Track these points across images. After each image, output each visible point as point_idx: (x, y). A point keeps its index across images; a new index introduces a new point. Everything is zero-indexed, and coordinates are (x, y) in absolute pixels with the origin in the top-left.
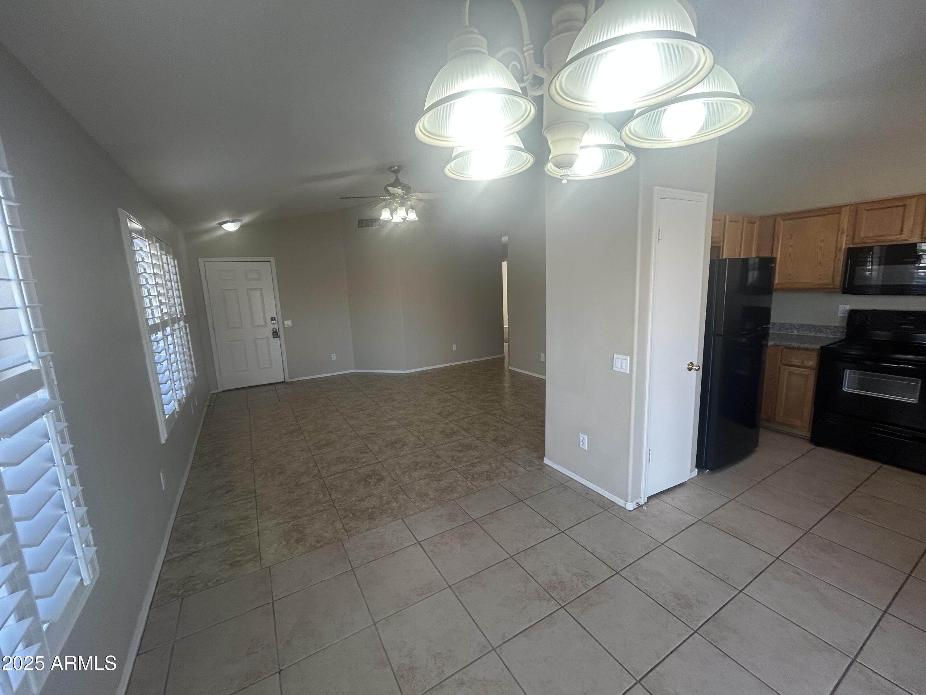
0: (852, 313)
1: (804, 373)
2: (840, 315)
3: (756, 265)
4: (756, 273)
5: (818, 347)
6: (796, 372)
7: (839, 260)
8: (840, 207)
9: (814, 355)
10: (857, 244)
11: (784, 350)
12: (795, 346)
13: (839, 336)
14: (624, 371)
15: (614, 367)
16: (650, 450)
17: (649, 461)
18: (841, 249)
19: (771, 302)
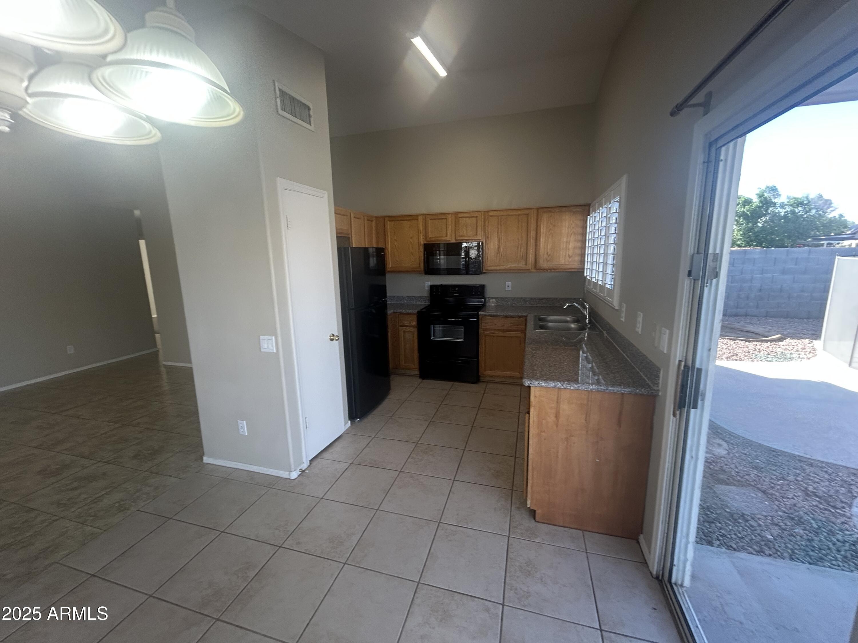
0: (432, 287)
1: (412, 331)
2: (427, 289)
3: (375, 254)
4: (375, 259)
5: (416, 311)
6: (408, 330)
7: (421, 251)
8: (418, 216)
9: (415, 317)
10: (429, 241)
11: (400, 316)
12: (405, 312)
13: (427, 303)
14: (271, 351)
15: (262, 349)
16: (306, 418)
17: (307, 428)
18: (421, 245)
19: (385, 281)
